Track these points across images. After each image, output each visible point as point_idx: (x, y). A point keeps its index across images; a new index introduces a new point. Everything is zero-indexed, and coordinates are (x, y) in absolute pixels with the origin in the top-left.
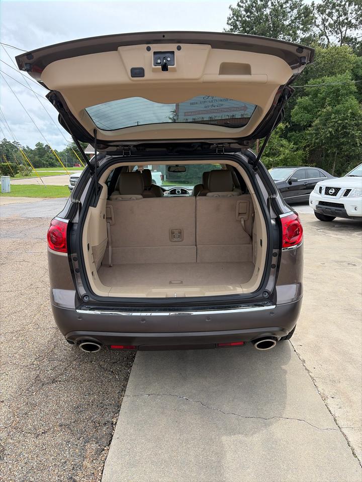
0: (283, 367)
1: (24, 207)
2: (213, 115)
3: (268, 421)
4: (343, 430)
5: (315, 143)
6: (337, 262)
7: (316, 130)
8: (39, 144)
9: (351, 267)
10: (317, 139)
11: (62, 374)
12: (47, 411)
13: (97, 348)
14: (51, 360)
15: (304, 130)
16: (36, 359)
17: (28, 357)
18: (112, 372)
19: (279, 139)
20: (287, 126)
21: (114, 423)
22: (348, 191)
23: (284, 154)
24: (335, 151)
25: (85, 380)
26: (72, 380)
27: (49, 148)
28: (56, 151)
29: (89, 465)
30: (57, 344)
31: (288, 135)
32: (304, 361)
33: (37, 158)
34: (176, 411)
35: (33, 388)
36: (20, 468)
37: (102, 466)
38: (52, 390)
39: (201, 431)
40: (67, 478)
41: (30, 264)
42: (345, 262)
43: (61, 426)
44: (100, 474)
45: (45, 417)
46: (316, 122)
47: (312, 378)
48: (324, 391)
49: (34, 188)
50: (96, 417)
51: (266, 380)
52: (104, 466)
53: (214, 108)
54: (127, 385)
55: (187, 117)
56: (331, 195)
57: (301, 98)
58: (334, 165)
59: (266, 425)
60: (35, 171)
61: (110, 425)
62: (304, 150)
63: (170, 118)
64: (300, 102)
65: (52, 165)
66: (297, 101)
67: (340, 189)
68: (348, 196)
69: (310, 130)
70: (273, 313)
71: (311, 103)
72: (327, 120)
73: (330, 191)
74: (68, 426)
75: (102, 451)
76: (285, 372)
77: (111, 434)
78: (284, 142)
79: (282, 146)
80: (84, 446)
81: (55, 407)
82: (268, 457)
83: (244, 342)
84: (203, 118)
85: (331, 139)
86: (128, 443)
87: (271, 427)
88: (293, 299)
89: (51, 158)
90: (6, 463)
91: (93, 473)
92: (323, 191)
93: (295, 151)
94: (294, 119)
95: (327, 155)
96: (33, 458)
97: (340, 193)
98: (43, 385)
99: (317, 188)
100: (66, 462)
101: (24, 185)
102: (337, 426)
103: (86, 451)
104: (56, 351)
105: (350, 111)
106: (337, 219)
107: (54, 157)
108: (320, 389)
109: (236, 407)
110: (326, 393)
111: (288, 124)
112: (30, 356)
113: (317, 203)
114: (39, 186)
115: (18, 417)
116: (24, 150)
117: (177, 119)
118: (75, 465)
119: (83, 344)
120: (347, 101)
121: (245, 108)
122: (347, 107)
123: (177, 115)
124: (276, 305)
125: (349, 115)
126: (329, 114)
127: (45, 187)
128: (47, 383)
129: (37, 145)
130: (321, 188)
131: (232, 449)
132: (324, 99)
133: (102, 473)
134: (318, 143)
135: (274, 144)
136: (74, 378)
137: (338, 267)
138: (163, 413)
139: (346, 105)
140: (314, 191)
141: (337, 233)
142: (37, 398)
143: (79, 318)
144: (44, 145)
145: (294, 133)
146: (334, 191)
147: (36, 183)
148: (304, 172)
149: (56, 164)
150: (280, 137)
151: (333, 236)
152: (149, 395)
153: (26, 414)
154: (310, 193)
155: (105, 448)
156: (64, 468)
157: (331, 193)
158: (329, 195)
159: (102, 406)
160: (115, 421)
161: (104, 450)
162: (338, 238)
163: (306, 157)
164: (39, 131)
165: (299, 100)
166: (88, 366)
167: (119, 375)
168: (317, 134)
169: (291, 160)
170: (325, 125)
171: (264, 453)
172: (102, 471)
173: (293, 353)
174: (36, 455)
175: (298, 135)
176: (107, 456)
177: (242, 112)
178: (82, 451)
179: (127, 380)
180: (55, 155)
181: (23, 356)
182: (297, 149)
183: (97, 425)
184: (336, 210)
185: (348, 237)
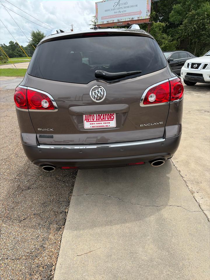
0: (168, 175)
1: (5, 83)
2: (119, 18)
3: (159, 207)
4: (205, 212)
5: (184, 35)
6: (198, 110)
7: (185, 27)
8: (11, 42)
9: (206, 113)
10: (185, 33)
11: (33, 184)
12: (25, 206)
13: (53, 169)
14: (26, 176)
15: (177, 27)
16: (17, 175)
17: (12, 174)
18: (64, 181)
19: (162, 33)
20: (166, 25)
21: (66, 212)
22: (206, 65)
23: (164, 44)
24: (196, 40)
25: (47, 187)
26: (40, 187)
27: (18, 44)
28: (22, 46)
29: (52, 238)
30: (30, 166)
31: (167, 31)
32: (180, 171)
33: (11, 52)
34: (104, 203)
35: (16, 192)
36: (11, 241)
37: (60, 237)
38: (28, 194)
39: (119, 215)
40: (40, 246)
41: (10, 118)
42: (203, 110)
43: (35, 215)
44: (59, 243)
45: (24, 210)
46: (185, 21)
47: (185, 181)
48: (192, 188)
49: (10, 71)
50: (56, 209)
51: (157, 184)
52: (61, 237)
53: (120, 13)
54: (73, 189)
55: (103, 20)
56: (195, 68)
57: (176, 5)
58: (196, 50)
59: (158, 210)
60: (10, 60)
61: (64, 213)
62: (177, 41)
63: (93, 22)
64: (175, 8)
65: (21, 56)
66: (173, 7)
67: (200, 64)
68: (205, 69)
69: (182, 27)
70: (163, 144)
71: (182, 8)
72: (192, 20)
73: (194, 66)
74: (39, 215)
75: (60, 229)
76: (169, 178)
77: (65, 219)
78: (165, 35)
79: (163, 38)
80: (49, 226)
81: (30, 204)
82: (160, 229)
83: (144, 162)
84: (113, 21)
85: (194, 32)
86: (75, 223)
87: (161, 211)
88: (176, 134)
89: (19, 51)
90: (2, 238)
91: (55, 242)
92: (190, 66)
93: (172, 41)
94: (171, 20)
95: (191, 44)
96: (18, 235)
97: (201, 67)
98: (22, 190)
99: (186, 64)
100: (38, 236)
101: (4, 69)
102: (201, 209)
103: (51, 229)
104: (29, 170)
105: (206, 13)
106: (198, 84)
107: (21, 50)
108: (190, 187)
109: (140, 200)
110: (194, 190)
111: (167, 23)
112: (13, 174)
113: (186, 74)
114: (13, 69)
115: (8, 211)
116: (2, 46)
117: (97, 22)
118: (44, 238)
119: (44, 167)
120: (204, 6)
121: (140, 13)
122: (204, 10)
123: (97, 19)
124: (165, 138)
125: (206, 16)
126: (193, 16)
127: (17, 70)
128: (25, 190)
129: (10, 43)
130: (188, 64)
131: (138, 225)
132: (190, 5)
133: (61, 242)
134: (186, 36)
135: (158, 37)
136: (41, 186)
137: (199, 114)
138: (96, 205)
139: (203, 9)
140: (184, 66)
141: (198, 92)
142: (19, 199)
143: (40, 151)
144: (15, 43)
145: (171, 29)
146: (197, 66)
147: (12, 68)
148: (177, 55)
149: (23, 55)
150: (162, 32)
151: (195, 94)
152: (87, 195)
153: (13, 208)
154: (181, 68)
155: (62, 227)
156: (37, 240)
157: (195, 67)
158: (194, 68)
159: (58, 202)
160: (67, 211)
161: (61, 228)
162: (198, 96)
163: (178, 45)
164: (10, 33)
165: (174, 6)
166: (49, 178)
167: (68, 183)
168: (185, 29)
169: (169, 48)
170: (191, 23)
171: (157, 226)
172: (61, 241)
173: (173, 167)
174: (20, 233)
175: (173, 31)
176: (63, 232)
177: (139, 16)
178: (48, 229)
179: (73, 186)
180: (22, 49)
181: (9, 174)
182: (173, 40)
183: (56, 214)
184: (197, 78)
185: (204, 95)
